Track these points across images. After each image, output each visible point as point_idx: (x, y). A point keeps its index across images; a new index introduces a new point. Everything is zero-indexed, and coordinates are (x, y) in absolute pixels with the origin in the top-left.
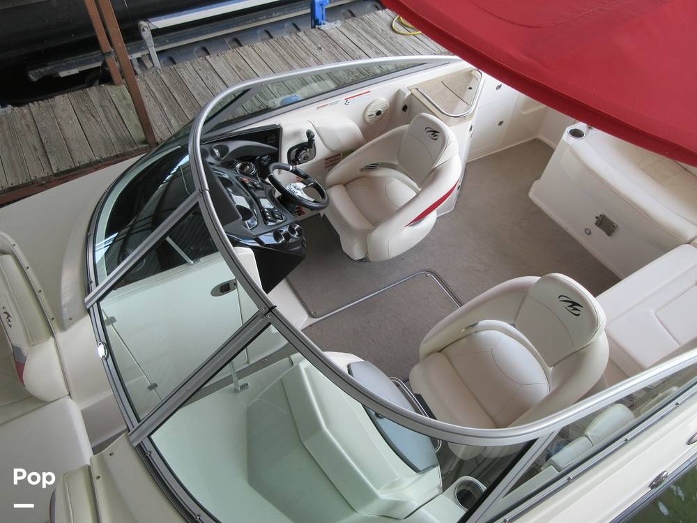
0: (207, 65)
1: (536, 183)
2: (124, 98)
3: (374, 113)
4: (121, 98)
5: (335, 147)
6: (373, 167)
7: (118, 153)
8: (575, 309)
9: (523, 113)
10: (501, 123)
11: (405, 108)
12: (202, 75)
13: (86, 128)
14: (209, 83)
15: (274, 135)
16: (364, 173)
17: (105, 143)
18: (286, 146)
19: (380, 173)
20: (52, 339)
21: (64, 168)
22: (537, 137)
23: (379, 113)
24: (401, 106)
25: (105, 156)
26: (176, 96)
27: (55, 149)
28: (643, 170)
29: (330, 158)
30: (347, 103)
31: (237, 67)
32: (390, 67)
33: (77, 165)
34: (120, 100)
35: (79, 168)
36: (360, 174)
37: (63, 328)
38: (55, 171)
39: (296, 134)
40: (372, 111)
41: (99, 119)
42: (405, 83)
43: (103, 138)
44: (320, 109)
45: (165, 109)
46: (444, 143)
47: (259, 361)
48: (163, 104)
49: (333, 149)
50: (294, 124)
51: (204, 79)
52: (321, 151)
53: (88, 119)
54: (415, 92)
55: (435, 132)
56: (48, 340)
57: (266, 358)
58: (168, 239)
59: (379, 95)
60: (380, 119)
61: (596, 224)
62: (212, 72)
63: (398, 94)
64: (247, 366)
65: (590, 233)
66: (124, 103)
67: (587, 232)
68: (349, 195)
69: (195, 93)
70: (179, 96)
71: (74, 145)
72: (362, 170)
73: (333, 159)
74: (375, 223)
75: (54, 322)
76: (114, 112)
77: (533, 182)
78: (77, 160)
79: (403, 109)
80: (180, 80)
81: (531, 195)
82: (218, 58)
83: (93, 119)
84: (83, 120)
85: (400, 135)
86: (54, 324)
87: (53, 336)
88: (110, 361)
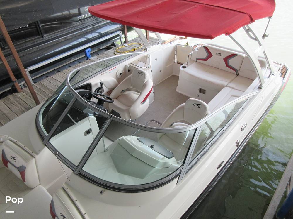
0: (52, 78)
1: (177, 87)
2: (24, 96)
3: (120, 74)
4: (23, 96)
5: (110, 87)
6: (123, 91)
8: (199, 106)
9: (166, 67)
10: (160, 71)
11: (129, 71)
12: (51, 82)
13: (12, 109)
14: (55, 84)
15: (89, 86)
16: (121, 94)
17: (21, 111)
18: (94, 90)
19: (127, 93)
20: (34, 159)
22: (173, 74)
23: (121, 74)
24: (127, 70)
26: (44, 90)
28: (206, 71)
29: (109, 92)
30: (110, 72)
31: (64, 77)
32: (123, 58)
34: (22, 97)
36: (120, 94)
37: (37, 154)
39: (96, 84)
40: (119, 73)
41: (16, 105)
42: (127, 63)
43: (20, 110)
44: (102, 75)
45: (41, 95)
46: (145, 75)
48: (40, 94)
49: (109, 88)
50: (95, 81)
51: (53, 83)
52: (105, 90)
53: (11, 106)
54: (131, 65)
55: (141, 73)
56: (33, 159)
58: (68, 115)
59: (119, 68)
60: (122, 76)
61: (199, 92)
62: (55, 80)
63: (125, 67)
65: (199, 96)
66: (25, 97)
67: (198, 96)
68: (119, 101)
69: (51, 88)
70: (45, 90)
72: (120, 93)
73: (110, 92)
74: (130, 106)
75: (33, 153)
76: (21, 101)
77: (176, 87)
79: (128, 71)
80: (44, 86)
81: (177, 91)
82: (56, 76)
83: (14, 105)
85: (130, 78)
86: (34, 154)
87: (34, 157)
88: (60, 155)
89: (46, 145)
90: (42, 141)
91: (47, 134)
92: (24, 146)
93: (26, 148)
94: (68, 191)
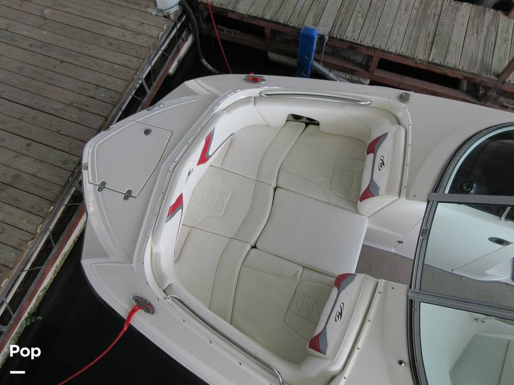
2: (507, 31)
4: (505, 30)
7: (475, 72)
13: (467, 39)
17: (472, 58)
21: (436, 61)
25: (466, 70)
27: (439, 43)
33: (446, 64)
34: (502, 31)
35: (445, 66)
38: (430, 60)
41: (479, 38)
43: (473, 54)
47: (460, 275)
53: (473, 33)
56: (397, 195)
57: (465, 277)
58: (509, 208)
64: (450, 271)
66: (505, 35)
71: (452, 48)
76: (493, 38)
78: (447, 60)
83: (476, 36)
84: (469, 32)
86: (404, 191)
87: (399, 197)
88: (425, 242)
89: (428, 202)
90: (431, 190)
91: (447, 191)
92: (408, 165)
93: (407, 169)
94: (378, 296)
